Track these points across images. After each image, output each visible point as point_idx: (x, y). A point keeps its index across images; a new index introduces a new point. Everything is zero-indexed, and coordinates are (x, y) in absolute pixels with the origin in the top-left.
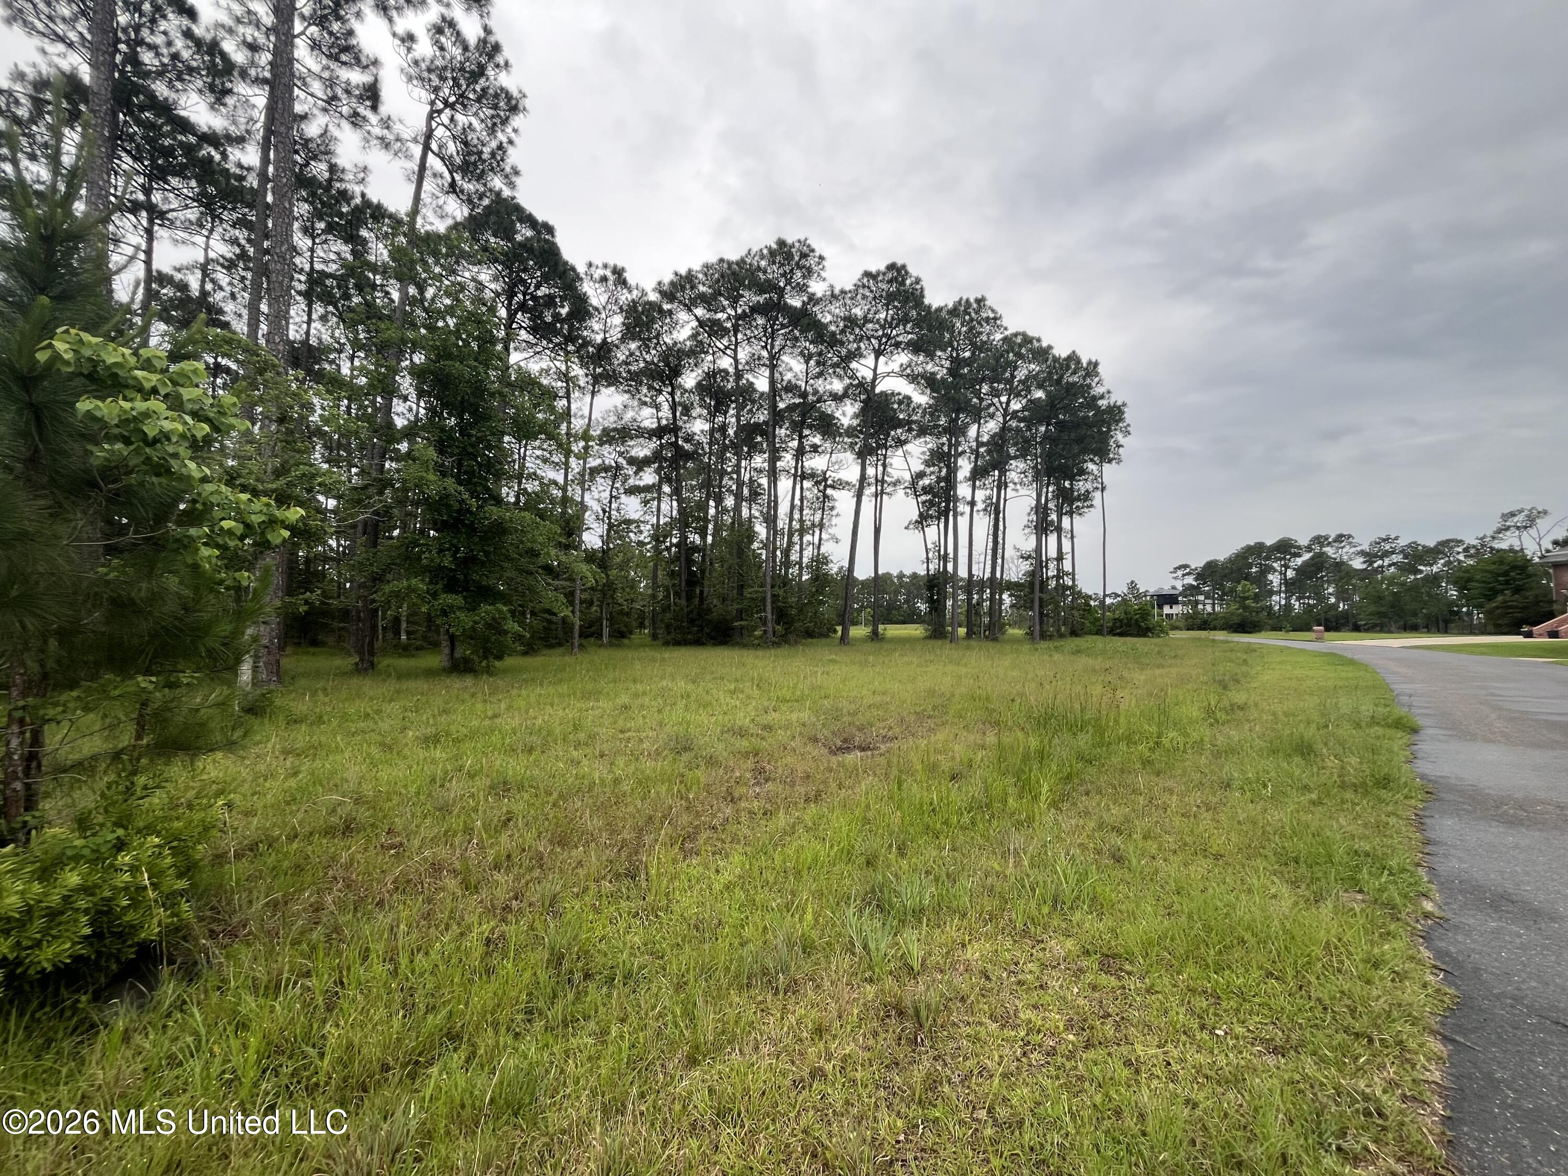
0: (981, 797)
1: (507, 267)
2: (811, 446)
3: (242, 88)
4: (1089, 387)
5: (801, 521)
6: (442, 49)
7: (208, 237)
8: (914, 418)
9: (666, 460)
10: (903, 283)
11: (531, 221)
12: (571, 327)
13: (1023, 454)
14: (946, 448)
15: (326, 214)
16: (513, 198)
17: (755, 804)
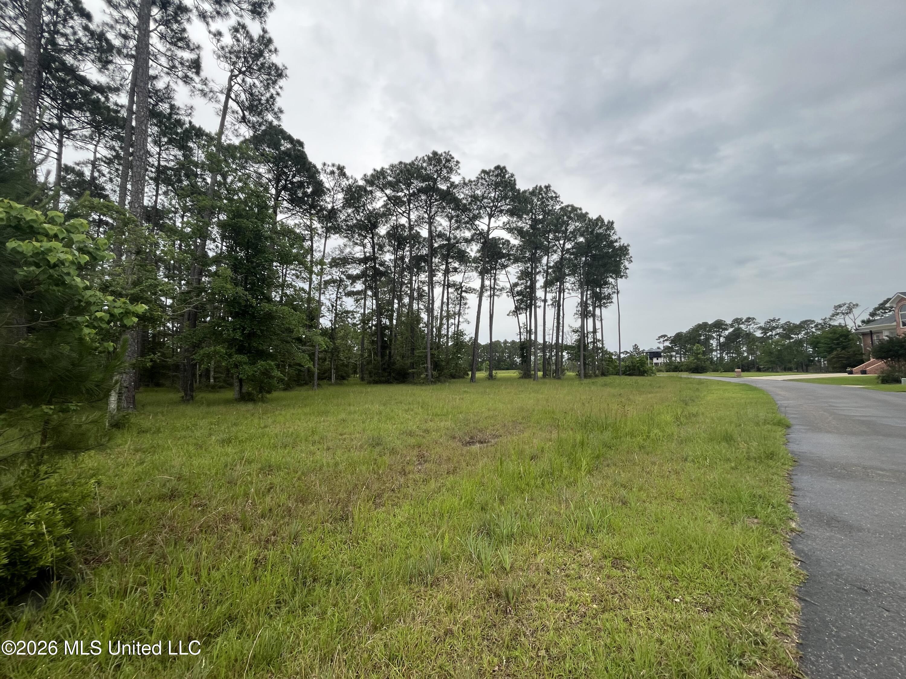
0: (548, 468)
1: (276, 165)
2: (453, 268)
3: (118, 60)
4: (609, 235)
5: (448, 311)
6: (238, 40)
7: (96, 146)
8: (511, 252)
9: (369, 276)
10: (504, 177)
11: (290, 139)
12: (313, 199)
13: (573, 273)
14: (530, 270)
15: (168, 133)
16: (280, 126)
17: (417, 476)
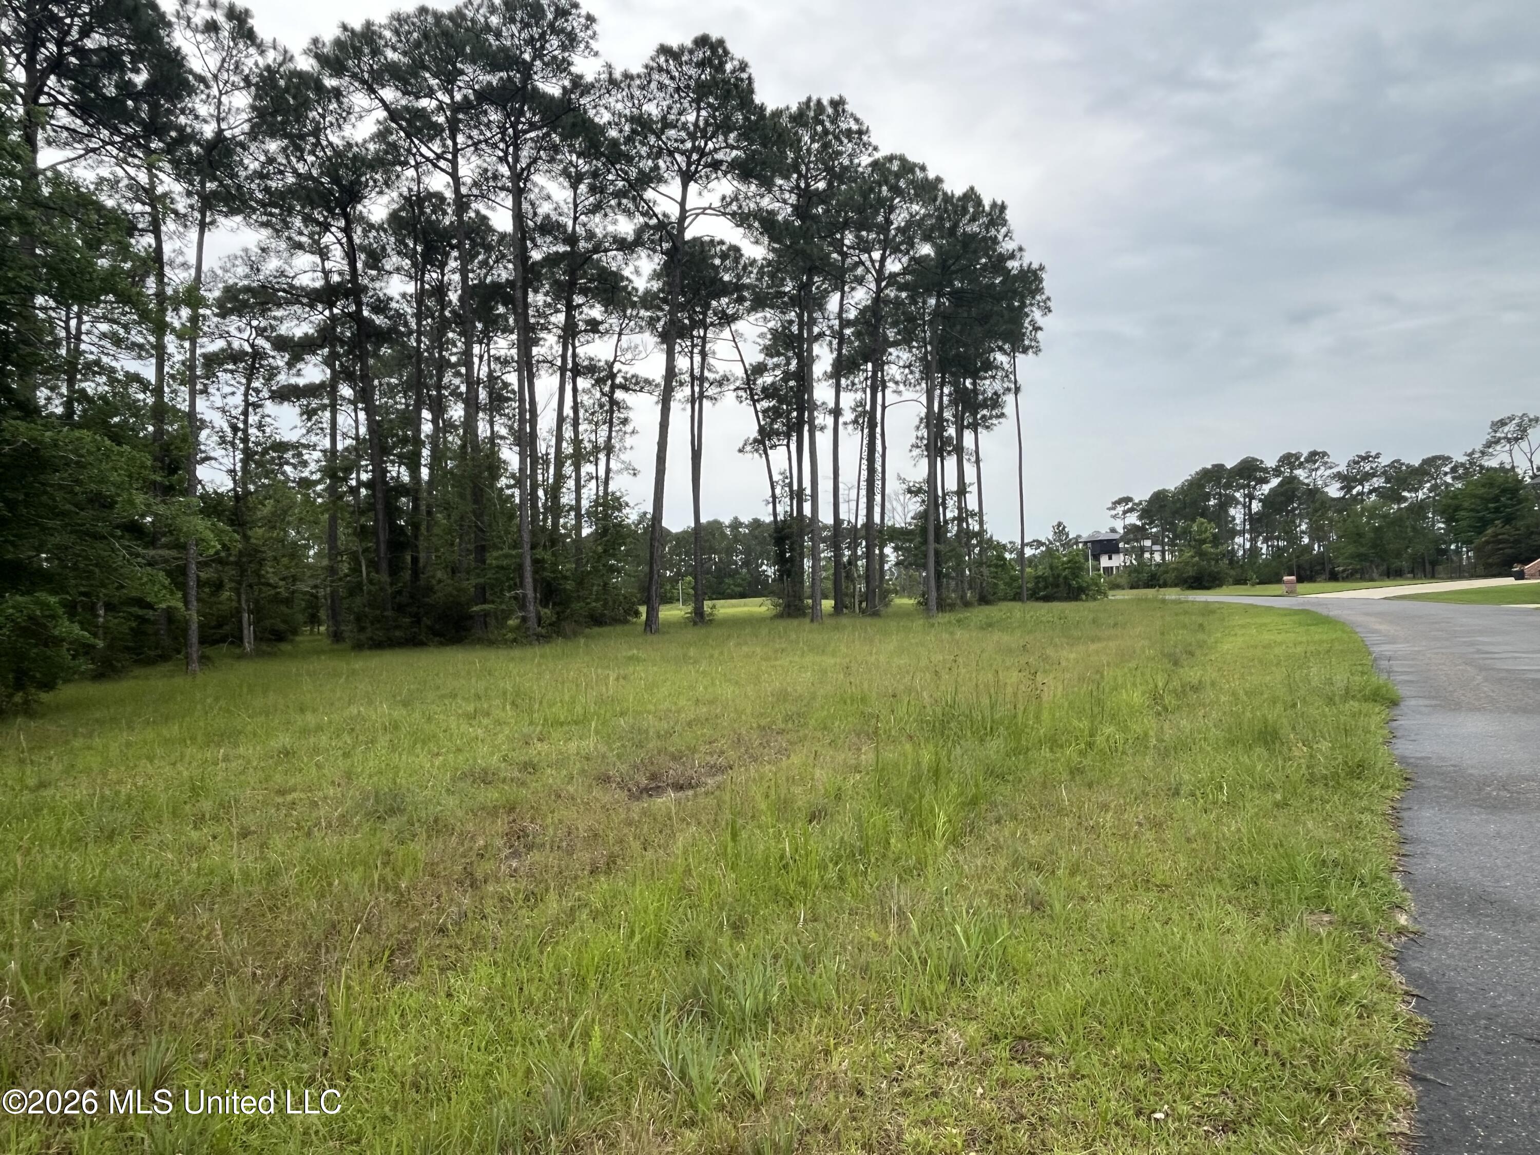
0: (852, 838)
2: (587, 322)
4: (995, 240)
5: (577, 442)
8: (746, 280)
9: (342, 343)
10: (720, 68)
13: (906, 340)
14: (795, 329)
17: (510, 886)
